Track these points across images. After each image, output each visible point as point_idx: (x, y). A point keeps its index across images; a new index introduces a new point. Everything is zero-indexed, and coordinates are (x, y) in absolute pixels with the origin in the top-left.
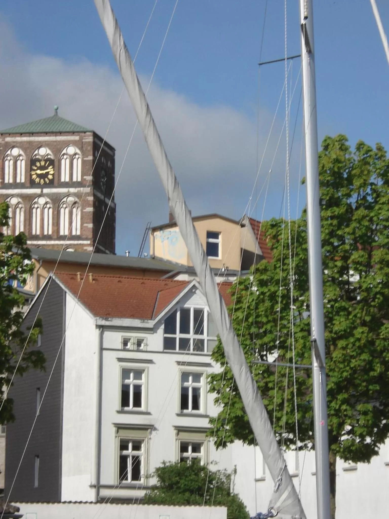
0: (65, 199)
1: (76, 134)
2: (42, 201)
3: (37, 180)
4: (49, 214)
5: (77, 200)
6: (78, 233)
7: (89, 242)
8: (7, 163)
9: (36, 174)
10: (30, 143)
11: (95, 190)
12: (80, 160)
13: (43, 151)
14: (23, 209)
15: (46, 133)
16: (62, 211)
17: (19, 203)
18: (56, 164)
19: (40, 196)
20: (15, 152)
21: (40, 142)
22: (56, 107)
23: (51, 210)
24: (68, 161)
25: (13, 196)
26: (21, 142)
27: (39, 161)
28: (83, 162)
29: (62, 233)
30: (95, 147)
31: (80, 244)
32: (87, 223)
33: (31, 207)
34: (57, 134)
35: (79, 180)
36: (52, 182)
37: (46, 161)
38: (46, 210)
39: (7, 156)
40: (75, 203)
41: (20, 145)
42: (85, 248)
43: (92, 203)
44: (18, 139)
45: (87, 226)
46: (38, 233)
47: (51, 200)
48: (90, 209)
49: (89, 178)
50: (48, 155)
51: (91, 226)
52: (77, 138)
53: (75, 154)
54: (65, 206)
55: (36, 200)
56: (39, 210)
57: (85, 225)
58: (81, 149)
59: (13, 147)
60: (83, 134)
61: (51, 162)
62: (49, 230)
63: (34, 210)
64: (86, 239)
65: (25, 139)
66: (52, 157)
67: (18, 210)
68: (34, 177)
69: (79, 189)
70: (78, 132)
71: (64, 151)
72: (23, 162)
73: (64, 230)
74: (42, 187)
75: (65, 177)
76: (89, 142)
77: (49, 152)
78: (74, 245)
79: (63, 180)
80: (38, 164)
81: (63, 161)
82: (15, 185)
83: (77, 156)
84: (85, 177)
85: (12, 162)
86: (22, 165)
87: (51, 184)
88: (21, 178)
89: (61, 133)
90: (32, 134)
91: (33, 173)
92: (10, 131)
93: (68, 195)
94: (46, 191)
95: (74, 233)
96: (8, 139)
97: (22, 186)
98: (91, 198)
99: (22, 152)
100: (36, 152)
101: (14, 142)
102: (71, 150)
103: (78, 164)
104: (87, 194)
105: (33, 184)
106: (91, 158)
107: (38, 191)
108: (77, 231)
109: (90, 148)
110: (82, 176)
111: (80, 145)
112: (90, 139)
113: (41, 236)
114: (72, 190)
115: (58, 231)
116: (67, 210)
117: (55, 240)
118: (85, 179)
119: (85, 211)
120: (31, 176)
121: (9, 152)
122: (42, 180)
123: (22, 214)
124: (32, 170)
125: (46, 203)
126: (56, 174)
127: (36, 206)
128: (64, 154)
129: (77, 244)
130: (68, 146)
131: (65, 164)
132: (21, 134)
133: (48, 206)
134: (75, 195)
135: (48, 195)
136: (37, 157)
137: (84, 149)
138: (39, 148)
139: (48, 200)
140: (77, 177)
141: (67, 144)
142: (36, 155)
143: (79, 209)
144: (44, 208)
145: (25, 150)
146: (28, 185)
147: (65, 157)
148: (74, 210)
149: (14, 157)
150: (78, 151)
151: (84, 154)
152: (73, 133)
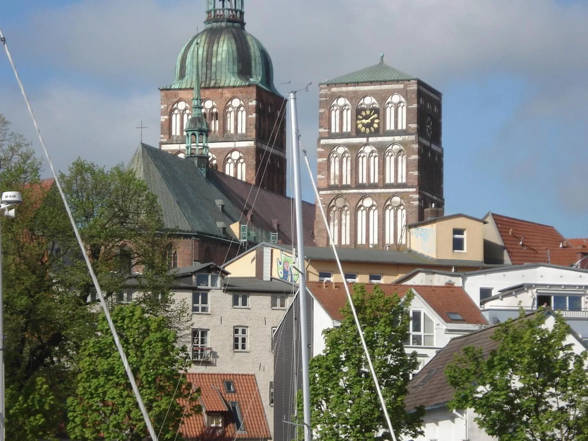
0: (390, 148)
1: (401, 82)
2: (368, 149)
3: (363, 129)
4: (375, 162)
5: (402, 147)
6: (404, 181)
7: (414, 190)
8: (333, 113)
9: (362, 123)
10: (355, 92)
11: (420, 138)
12: (405, 108)
13: (368, 101)
14: (349, 159)
15: (371, 83)
16: (388, 159)
17: (345, 152)
18: (381, 113)
19: (366, 145)
20: (341, 101)
21: (365, 92)
22: (381, 54)
23: (377, 159)
24: (393, 109)
25: (339, 145)
26: (347, 92)
27: (365, 110)
28: (408, 110)
29: (388, 181)
30: (420, 94)
31: (406, 192)
33: (357, 156)
34: (382, 83)
35: (404, 127)
36: (377, 130)
37: (371, 110)
38: (372, 159)
39: (334, 106)
40: (400, 151)
41: (346, 95)
42: (411, 196)
43: (416, 151)
44: (344, 89)
45: (412, 174)
46: (365, 181)
47: (377, 148)
48: (415, 157)
49: (414, 126)
50: (373, 104)
51: (416, 173)
52: (400, 86)
53: (400, 102)
54: (390, 154)
55: (362, 149)
56: (365, 159)
57: (411, 172)
58: (406, 97)
59: (339, 97)
60: (407, 82)
61: (376, 111)
62: (375, 178)
63: (360, 159)
64: (412, 187)
65: (351, 89)
66: (377, 106)
67: (345, 159)
68: (360, 126)
69: (404, 137)
70: (402, 80)
71: (389, 100)
72: (349, 111)
73: (390, 179)
74: (368, 136)
75: (390, 126)
76: (413, 90)
77: (374, 100)
78: (400, 193)
79: (388, 128)
80: (363, 113)
81: (388, 110)
82: (341, 135)
83: (402, 104)
84: (409, 125)
85: (338, 112)
86: (348, 115)
87: (377, 133)
88: (347, 128)
89: (385, 82)
90: (357, 84)
91: (359, 122)
92: (336, 82)
93: (393, 143)
94: (371, 140)
95: (400, 181)
96: (334, 89)
97: (348, 135)
98: (416, 146)
99: (347, 102)
100: (362, 101)
101: (340, 92)
102: (396, 98)
103: (403, 112)
104: (413, 142)
105: (358, 133)
106: (415, 106)
107: (364, 140)
108: (402, 179)
109: (414, 96)
110: (407, 124)
111: (404, 93)
112: (414, 87)
113: (367, 185)
114: (397, 138)
115: (384, 179)
116: (393, 158)
117: (381, 188)
118: (410, 127)
119: (409, 158)
120: (357, 125)
121: (335, 102)
122: (368, 129)
123: (349, 163)
124: (357, 119)
125: (372, 152)
126: (382, 122)
127: (362, 155)
128: (389, 103)
129: (403, 193)
131: (390, 113)
132: (347, 84)
133: (374, 154)
134: (400, 143)
135: (374, 144)
136: (363, 106)
137: (409, 97)
138: (364, 97)
139: (374, 148)
140: (402, 125)
141: (392, 93)
142: (361, 105)
143: (405, 157)
144: (370, 157)
145: (350, 100)
146: (354, 134)
147: (390, 105)
148: (400, 158)
149: (340, 106)
150: (403, 99)
151: (409, 103)
152: (398, 81)
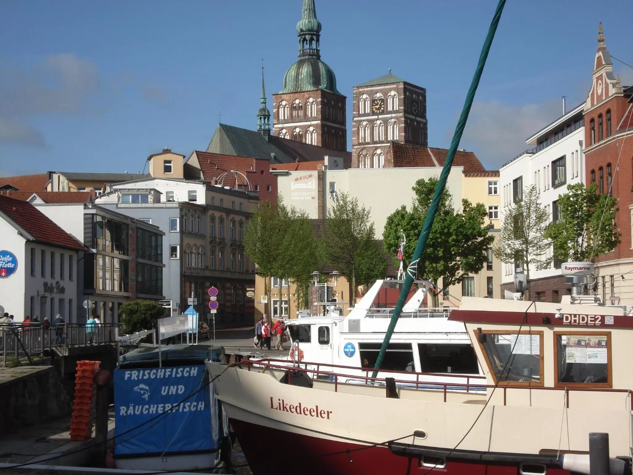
0: (390, 121)
2: (378, 122)
3: (376, 111)
4: (382, 129)
5: (396, 120)
6: (397, 139)
7: (402, 143)
8: (361, 103)
10: (371, 91)
11: (406, 114)
12: (397, 98)
13: (378, 95)
14: (369, 128)
15: (380, 85)
16: (389, 127)
17: (367, 124)
18: (385, 102)
19: (377, 120)
20: (365, 96)
21: (377, 90)
22: (389, 69)
23: (383, 127)
24: (391, 99)
25: (364, 121)
26: (367, 91)
27: (376, 100)
28: (399, 99)
29: (389, 139)
30: (405, 90)
33: (373, 126)
34: (385, 85)
35: (397, 109)
36: (383, 111)
37: (380, 100)
38: (381, 127)
39: (361, 99)
40: (395, 122)
41: (367, 93)
43: (403, 121)
44: (366, 89)
46: (377, 140)
47: (383, 121)
48: (403, 125)
49: (402, 108)
50: (381, 97)
51: (403, 134)
52: (395, 86)
53: (395, 95)
54: (390, 124)
55: (375, 122)
56: (377, 127)
57: (401, 134)
58: (398, 92)
59: (363, 94)
60: (398, 84)
61: (382, 100)
62: (382, 138)
63: (375, 128)
65: (369, 89)
66: (383, 98)
67: (367, 128)
68: (374, 109)
69: (397, 114)
70: (395, 83)
71: (389, 94)
72: (369, 102)
74: (378, 115)
75: (390, 108)
76: (402, 88)
77: (381, 95)
79: (389, 110)
80: (376, 102)
81: (389, 99)
82: (365, 115)
83: (396, 96)
85: (363, 102)
86: (368, 104)
87: (383, 113)
88: (368, 111)
89: (387, 84)
90: (373, 86)
91: (374, 107)
92: (361, 86)
93: (392, 118)
94: (380, 117)
95: (395, 139)
96: (361, 90)
97: (368, 115)
98: (403, 119)
99: (368, 97)
100: (375, 96)
101: (364, 91)
102: (393, 93)
103: (396, 100)
104: (401, 117)
105: (373, 113)
106: (402, 97)
107: (376, 117)
109: (402, 91)
110: (399, 107)
111: (397, 90)
112: (401, 86)
113: (378, 142)
114: (393, 115)
115: (387, 138)
116: (391, 126)
117: (385, 143)
118: (400, 109)
119: (400, 126)
120: (373, 109)
121: (361, 97)
122: (378, 111)
123: (369, 130)
124: (373, 105)
125: (381, 123)
126: (385, 107)
127: (376, 125)
128: (389, 96)
130: (391, 91)
131: (390, 101)
132: (367, 87)
133: (382, 125)
134: (395, 118)
135: (381, 119)
138: (376, 93)
139: (381, 122)
140: (396, 108)
141: (390, 90)
142: (375, 97)
143: (397, 125)
144: (379, 126)
145: (369, 95)
146: (371, 114)
147: (390, 97)
148: (395, 126)
149: (364, 99)
150: (396, 93)
151: (399, 95)
152: (393, 83)
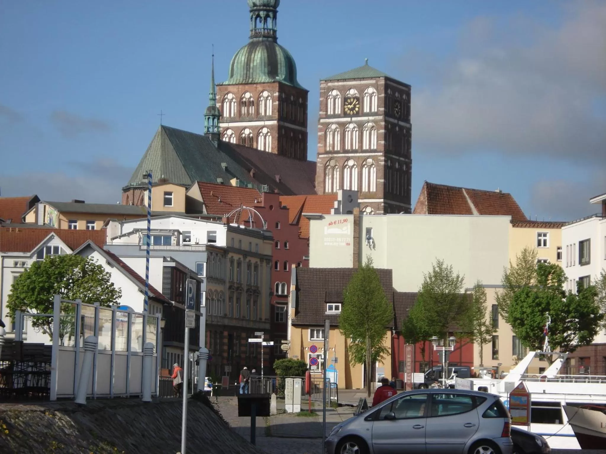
0: (366, 124)
1: (374, 79)
2: (351, 126)
3: (349, 112)
4: (356, 135)
5: (374, 124)
6: (375, 148)
7: (381, 154)
8: (329, 100)
9: (348, 107)
10: (343, 86)
11: (386, 117)
12: (376, 97)
13: (352, 92)
14: (339, 132)
15: (354, 79)
16: (365, 132)
17: (336, 128)
18: (361, 101)
19: (350, 123)
20: (335, 93)
21: (350, 85)
22: (366, 59)
23: (357, 132)
24: (368, 98)
25: (333, 123)
26: (338, 86)
27: (350, 98)
28: (378, 98)
29: (364, 148)
30: (387, 86)
31: (376, 155)
32: (380, 140)
33: (344, 130)
34: (362, 79)
35: (376, 110)
36: (358, 113)
37: (354, 98)
38: (354, 132)
39: (329, 96)
40: (373, 127)
41: (337, 88)
42: (379, 158)
43: (383, 126)
44: (336, 84)
45: (380, 143)
46: (349, 148)
47: (357, 125)
48: (382, 131)
49: (382, 109)
50: (355, 94)
51: (383, 142)
52: (373, 82)
53: (373, 93)
54: (366, 129)
55: (348, 125)
56: (350, 132)
57: (379, 142)
58: (377, 89)
59: (333, 89)
60: (378, 79)
61: (358, 99)
62: (356, 146)
63: (347, 133)
64: (380, 152)
65: (341, 83)
66: (358, 95)
67: (336, 133)
68: (346, 109)
69: (375, 117)
70: (375, 77)
71: (366, 91)
72: (340, 99)
73: (366, 147)
74: (351, 117)
75: (366, 110)
76: (382, 84)
77: (356, 92)
78: (372, 156)
79: (365, 111)
80: (349, 101)
81: (365, 98)
82: (335, 116)
83: (374, 94)
84: (379, 109)
85: (332, 100)
86: (339, 102)
87: (357, 115)
88: (338, 111)
89: (363, 79)
90: (345, 80)
91: (346, 107)
92: (331, 79)
93: (368, 122)
94: (354, 119)
95: (372, 148)
96: (330, 84)
97: (339, 116)
98: (383, 123)
99: (338, 93)
100: (348, 92)
101: (333, 86)
102: (371, 90)
103: (375, 100)
104: (381, 121)
105: (345, 115)
106: (383, 95)
107: (348, 119)
108: (374, 147)
109: (382, 88)
110: (378, 108)
111: (376, 86)
112: (382, 82)
113: (351, 150)
114: (371, 118)
115: (362, 146)
116: (368, 132)
117: (360, 153)
118: (379, 110)
119: (379, 132)
120: (344, 109)
121: (330, 93)
122: (352, 112)
123: (339, 135)
124: (345, 105)
125: (354, 128)
126: (361, 107)
127: (348, 129)
128: (366, 94)
129: (374, 156)
130: (368, 87)
131: (366, 100)
132: (338, 81)
133: (356, 129)
134: (373, 121)
135: (355, 122)
136: (349, 95)
137: (379, 89)
138: (349, 89)
139: (355, 125)
140: (374, 109)
141: (368, 86)
142: (348, 95)
143: (376, 131)
144: (352, 131)
145: (340, 91)
146: (343, 115)
147: (367, 95)
148: (373, 132)
149: (333, 96)
150: (375, 91)
151: (379, 93)
152: (372, 78)
